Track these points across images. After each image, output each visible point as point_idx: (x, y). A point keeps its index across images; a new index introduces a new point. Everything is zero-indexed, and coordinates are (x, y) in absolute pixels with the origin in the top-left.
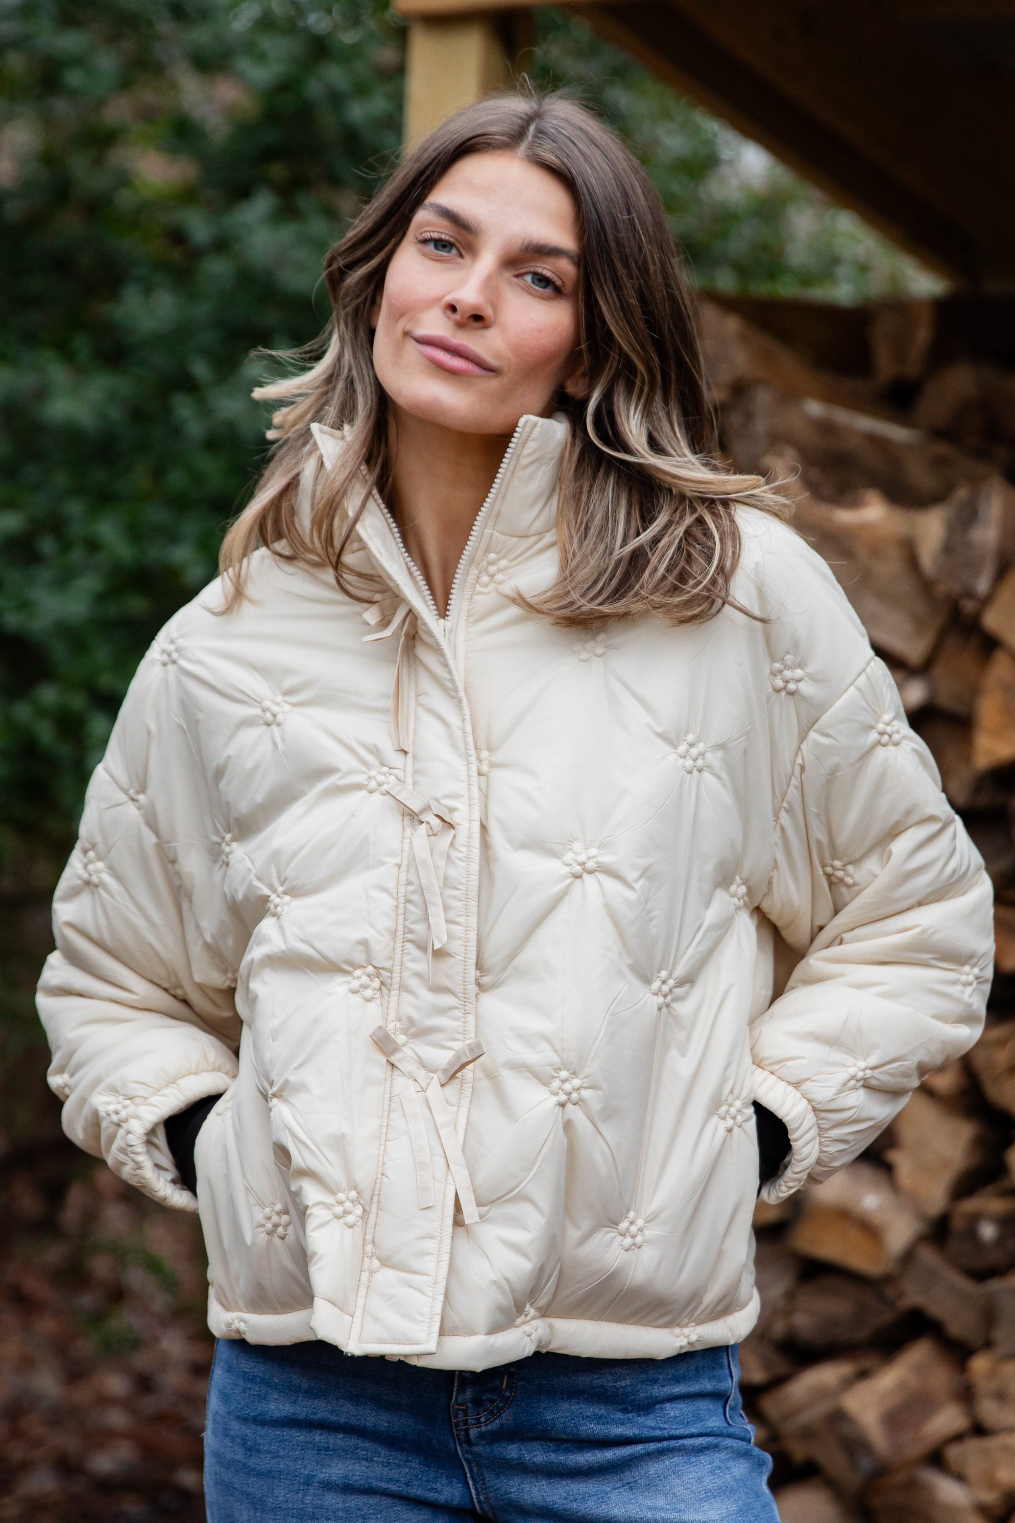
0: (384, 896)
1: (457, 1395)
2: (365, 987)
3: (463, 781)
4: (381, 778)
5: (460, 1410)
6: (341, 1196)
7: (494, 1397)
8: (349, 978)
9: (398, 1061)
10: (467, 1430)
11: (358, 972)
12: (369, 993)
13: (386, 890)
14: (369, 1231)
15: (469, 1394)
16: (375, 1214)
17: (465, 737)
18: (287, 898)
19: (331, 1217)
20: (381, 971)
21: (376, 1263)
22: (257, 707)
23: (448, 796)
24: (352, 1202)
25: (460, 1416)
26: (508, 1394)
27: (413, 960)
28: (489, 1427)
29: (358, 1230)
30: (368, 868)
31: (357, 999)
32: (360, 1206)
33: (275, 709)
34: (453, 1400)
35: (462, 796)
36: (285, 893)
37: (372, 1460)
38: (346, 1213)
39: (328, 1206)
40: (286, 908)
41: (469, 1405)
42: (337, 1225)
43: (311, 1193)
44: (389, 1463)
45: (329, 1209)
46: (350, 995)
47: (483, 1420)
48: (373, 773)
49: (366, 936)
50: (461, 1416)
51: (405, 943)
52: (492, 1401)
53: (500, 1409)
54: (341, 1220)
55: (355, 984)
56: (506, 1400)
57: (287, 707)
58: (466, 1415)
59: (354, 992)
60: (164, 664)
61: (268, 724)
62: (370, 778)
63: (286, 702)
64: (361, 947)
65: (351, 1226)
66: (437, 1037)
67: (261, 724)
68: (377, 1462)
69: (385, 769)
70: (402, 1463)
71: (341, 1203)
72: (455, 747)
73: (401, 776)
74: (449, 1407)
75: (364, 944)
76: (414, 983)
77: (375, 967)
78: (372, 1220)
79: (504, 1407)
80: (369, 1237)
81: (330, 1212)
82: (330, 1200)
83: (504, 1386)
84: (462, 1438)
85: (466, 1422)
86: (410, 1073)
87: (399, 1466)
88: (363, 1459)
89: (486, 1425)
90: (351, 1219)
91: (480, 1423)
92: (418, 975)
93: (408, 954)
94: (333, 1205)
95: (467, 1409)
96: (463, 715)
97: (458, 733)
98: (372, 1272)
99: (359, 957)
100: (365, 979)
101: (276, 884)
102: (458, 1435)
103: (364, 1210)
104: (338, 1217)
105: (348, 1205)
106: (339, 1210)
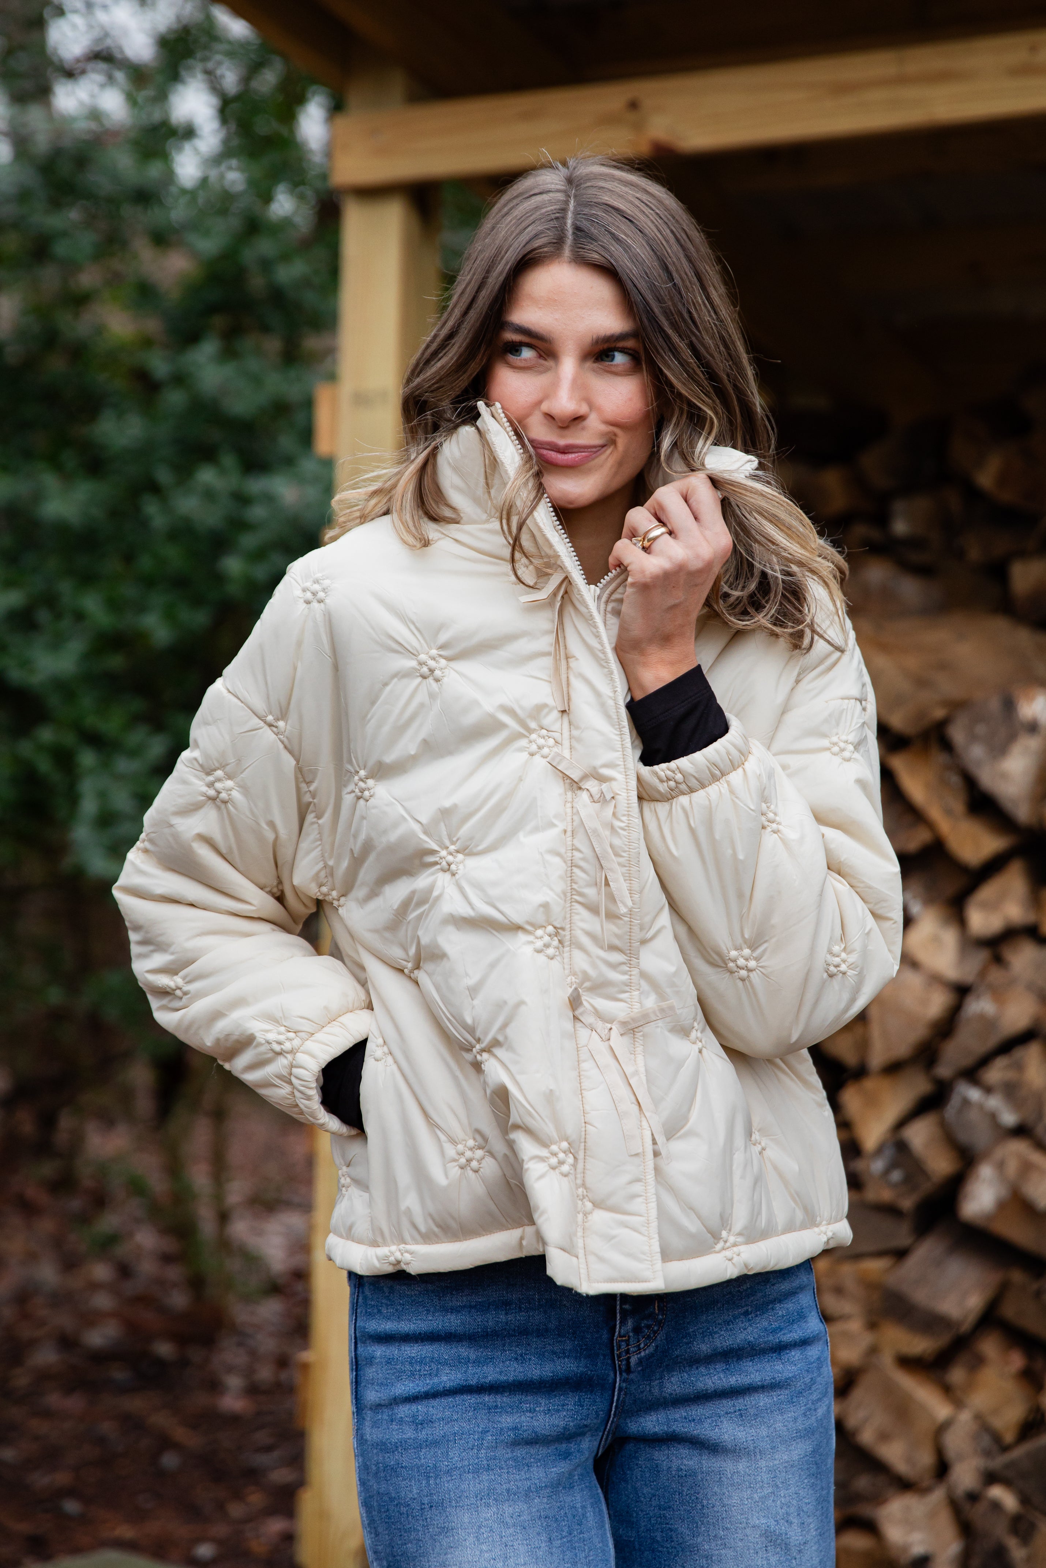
0: (557, 860)
1: (620, 1328)
2: (547, 946)
3: (619, 751)
4: (541, 741)
5: (622, 1341)
6: (554, 1148)
7: (650, 1322)
8: (531, 938)
9: (581, 1014)
10: (629, 1358)
11: (539, 932)
12: (551, 951)
13: (558, 854)
14: (579, 1176)
15: (630, 1324)
16: (583, 1161)
17: (617, 708)
18: (460, 857)
19: (547, 1168)
20: (559, 931)
21: (589, 1205)
22: (413, 659)
23: (606, 766)
24: (565, 1152)
25: (622, 1347)
26: (660, 1317)
27: (582, 920)
28: (647, 1352)
29: (572, 1177)
30: (536, 830)
31: (542, 958)
32: (571, 1155)
33: (432, 663)
34: (617, 1334)
35: (619, 765)
36: (458, 852)
37: (535, 1410)
38: (561, 1163)
39: (542, 1159)
40: (461, 867)
41: (631, 1334)
42: (554, 1176)
43: (527, 1147)
44: (549, 1410)
45: (544, 1161)
46: (536, 954)
47: (642, 1346)
48: (534, 736)
49: (548, 899)
50: (624, 1347)
51: (573, 904)
52: (648, 1327)
53: (655, 1332)
54: (557, 1170)
55: (539, 944)
56: (660, 1323)
57: (443, 662)
58: (628, 1345)
59: (539, 951)
60: (308, 602)
61: (424, 677)
62: (531, 742)
63: (440, 656)
64: (541, 909)
65: (566, 1175)
66: (612, 990)
67: (418, 676)
68: (539, 1411)
69: (544, 732)
70: (560, 1408)
71: (555, 1154)
72: (608, 716)
73: (559, 740)
74: (613, 1340)
75: (545, 906)
76: (586, 941)
77: (555, 928)
78: (580, 1165)
79: (658, 1330)
80: (579, 1182)
81: (546, 1164)
82: (544, 1153)
83: (657, 1312)
84: (623, 1367)
85: (627, 1352)
86: (590, 1024)
87: (558, 1411)
88: (527, 1411)
89: (645, 1350)
90: (565, 1168)
91: (639, 1349)
92: (589, 934)
93: (578, 914)
94: (547, 1158)
95: (629, 1339)
96: (614, 687)
97: (611, 703)
98: (586, 1214)
99: (540, 918)
100: (547, 939)
101: (447, 843)
102: (619, 1366)
103: (575, 1158)
104: (553, 1168)
105: (561, 1155)
106: (554, 1161)
